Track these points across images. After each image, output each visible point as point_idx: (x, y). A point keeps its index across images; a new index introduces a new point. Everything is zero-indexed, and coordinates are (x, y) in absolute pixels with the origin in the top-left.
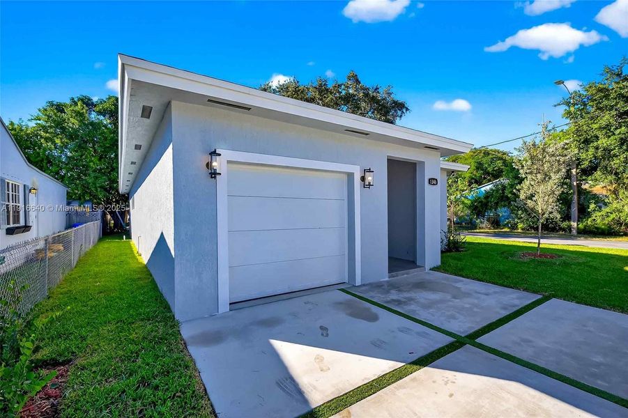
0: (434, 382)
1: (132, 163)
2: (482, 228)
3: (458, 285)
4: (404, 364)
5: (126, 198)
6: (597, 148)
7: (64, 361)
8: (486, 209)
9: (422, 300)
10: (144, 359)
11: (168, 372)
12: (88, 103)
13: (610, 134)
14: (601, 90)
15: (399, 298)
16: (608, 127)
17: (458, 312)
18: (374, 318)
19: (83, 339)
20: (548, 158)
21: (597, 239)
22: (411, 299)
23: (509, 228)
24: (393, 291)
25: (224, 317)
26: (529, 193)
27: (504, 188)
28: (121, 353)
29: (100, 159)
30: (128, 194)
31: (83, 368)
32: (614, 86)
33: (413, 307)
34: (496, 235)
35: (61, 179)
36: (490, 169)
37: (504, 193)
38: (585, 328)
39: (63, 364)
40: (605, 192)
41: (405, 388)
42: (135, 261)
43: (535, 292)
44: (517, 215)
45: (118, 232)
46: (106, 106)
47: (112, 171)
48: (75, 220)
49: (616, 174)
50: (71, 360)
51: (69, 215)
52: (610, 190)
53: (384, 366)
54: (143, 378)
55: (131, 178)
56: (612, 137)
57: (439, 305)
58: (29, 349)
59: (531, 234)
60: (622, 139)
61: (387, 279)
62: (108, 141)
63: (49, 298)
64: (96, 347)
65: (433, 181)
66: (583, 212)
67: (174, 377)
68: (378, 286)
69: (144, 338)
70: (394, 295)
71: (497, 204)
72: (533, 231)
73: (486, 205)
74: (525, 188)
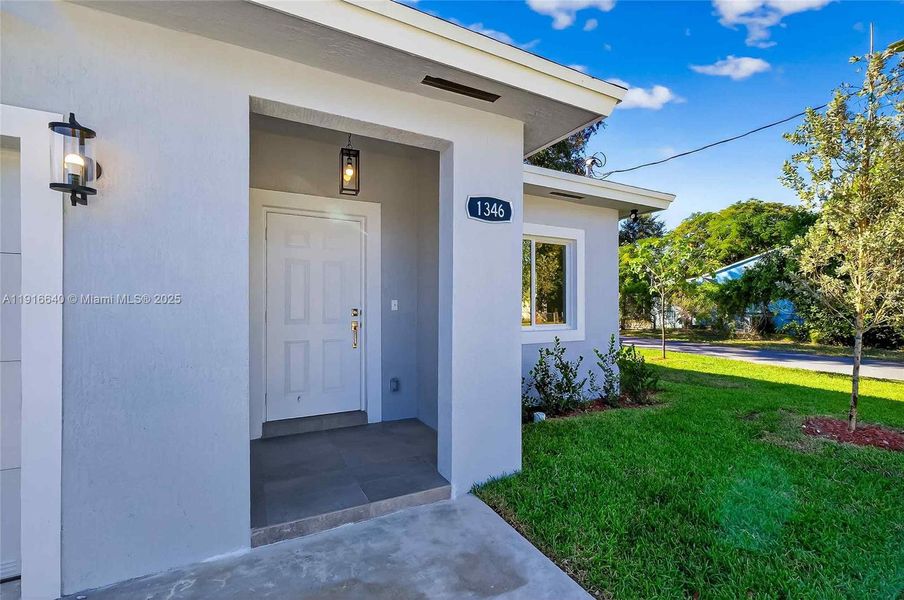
2: (740, 337)
8: (748, 301)
23: (793, 337)
26: (826, 257)
34: (765, 353)
36: (765, 236)
37: (781, 272)
44: (808, 313)
59: (837, 350)
61: (244, 550)
72: (841, 346)
73: (747, 295)
74: (815, 244)
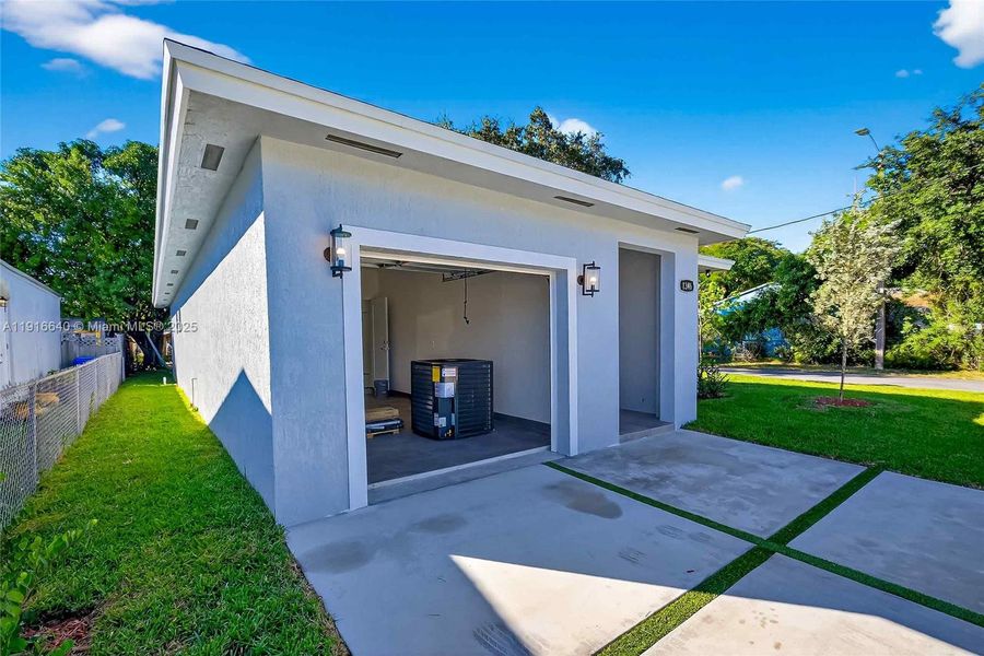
0: (742, 622)
1: (180, 253)
2: (740, 360)
3: (733, 452)
4: (682, 591)
5: (164, 314)
6: (918, 236)
7: (80, 610)
8: (746, 330)
9: (682, 479)
10: (230, 601)
11: (279, 625)
12: (90, 152)
13: (941, 213)
14: (929, 144)
15: (645, 476)
16: (936, 201)
17: (745, 498)
18: (613, 512)
19: (113, 566)
20: (863, 248)
21: (914, 375)
22: (663, 478)
23: (781, 359)
24: (632, 465)
25: (360, 516)
26: (829, 304)
27: (774, 297)
28: (188, 590)
29: (117, 247)
30: (168, 308)
31: (119, 623)
32: (948, 137)
33: (671, 491)
34: (763, 370)
35: (50, 281)
36: (747, 269)
37: (773, 305)
38: (950, 519)
39: (78, 615)
40: (925, 304)
41: (696, 636)
42: (190, 419)
43: (855, 461)
44: (793, 339)
45: (151, 372)
46: (124, 158)
47: (136, 268)
48: (77, 351)
49: (945, 276)
50: (92, 608)
51: (65, 343)
52: (934, 301)
53: (652, 597)
54: (234, 638)
55: (175, 279)
56: (943, 219)
57: (711, 487)
58: (16, 604)
59: (815, 368)
60: (957, 221)
61: (618, 444)
62: (129, 219)
63: (41, 489)
64: (139, 581)
65: (686, 285)
66: (893, 335)
67: (291, 634)
68: (606, 457)
69: (225, 561)
70: (635, 472)
71: (763, 322)
72: (817, 364)
73: (747, 324)
74: (823, 295)
